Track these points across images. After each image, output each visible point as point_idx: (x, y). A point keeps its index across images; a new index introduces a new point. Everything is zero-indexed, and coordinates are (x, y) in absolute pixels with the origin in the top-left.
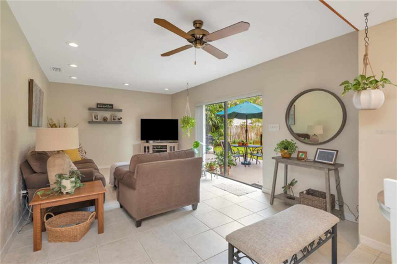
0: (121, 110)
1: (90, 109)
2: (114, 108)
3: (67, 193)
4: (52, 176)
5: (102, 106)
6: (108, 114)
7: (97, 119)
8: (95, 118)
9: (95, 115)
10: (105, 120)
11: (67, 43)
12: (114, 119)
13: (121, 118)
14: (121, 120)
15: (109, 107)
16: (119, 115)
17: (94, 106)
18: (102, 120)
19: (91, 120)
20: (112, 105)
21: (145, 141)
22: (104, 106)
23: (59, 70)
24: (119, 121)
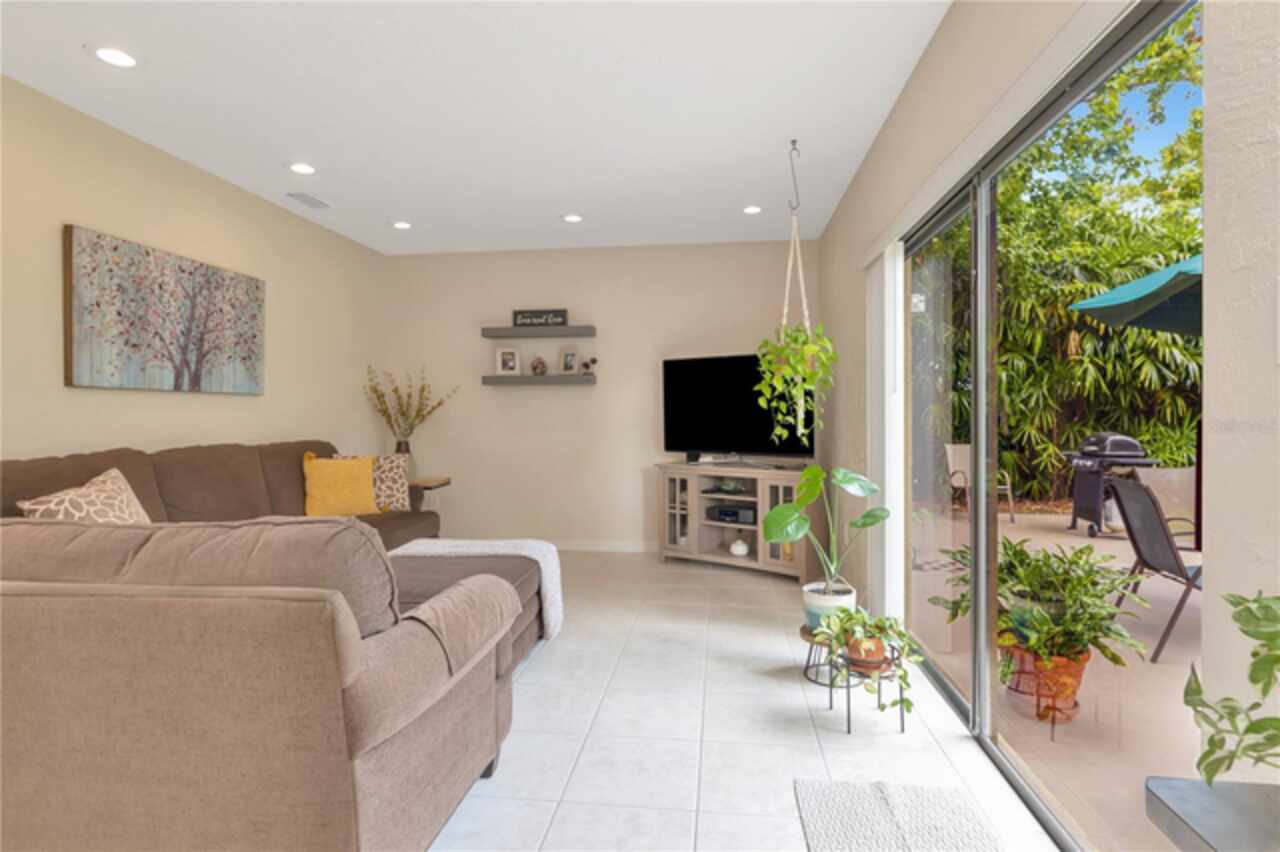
0: (590, 332)
1: (489, 333)
2: (572, 322)
5: (528, 321)
6: (549, 350)
7: (512, 368)
8: (505, 364)
9: (503, 354)
10: (539, 373)
13: (594, 361)
14: (594, 368)
15: (553, 321)
16: (584, 349)
17: (506, 321)
18: (529, 372)
19: (489, 373)
20: (562, 313)
21: (683, 456)
22: (535, 321)
24: (583, 374)
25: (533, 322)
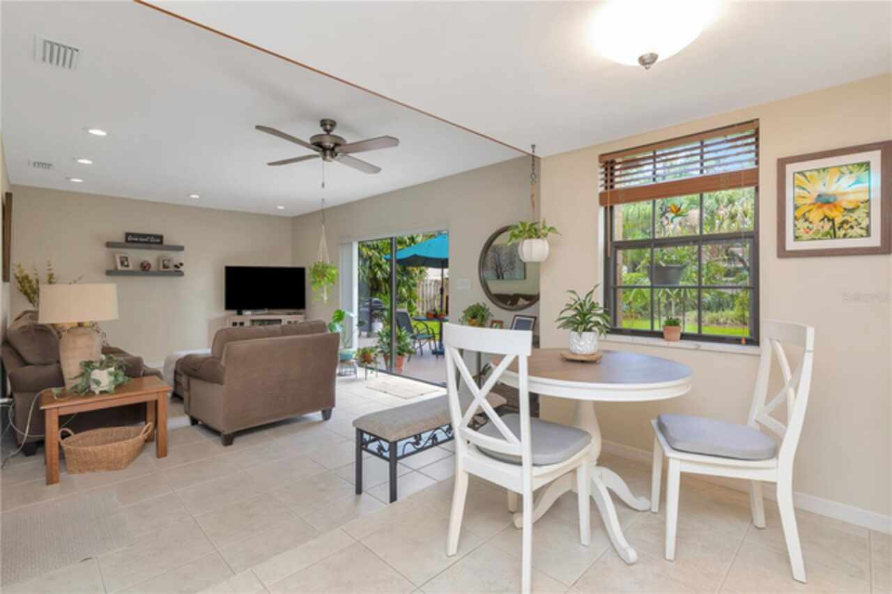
0: (181, 248)
1: (109, 245)
2: (166, 242)
3: (102, 392)
4: (71, 367)
5: (136, 239)
6: (150, 256)
7: (127, 266)
8: (122, 263)
9: (121, 257)
10: (145, 269)
11: (86, 129)
12: (165, 266)
13: (181, 264)
14: (182, 269)
15: (155, 241)
16: (176, 257)
17: (120, 238)
18: (138, 269)
19: (112, 268)
20: (161, 237)
21: (235, 312)
22: (142, 240)
23: (48, 166)
24: (176, 271)
25: (135, 240)
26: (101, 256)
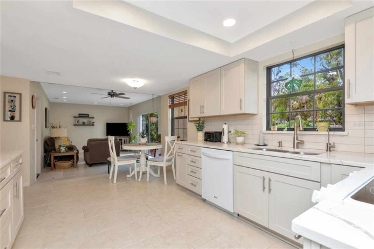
0: (93, 118)
1: (75, 117)
2: (90, 116)
3: (63, 152)
4: (57, 147)
6: (85, 120)
7: (79, 123)
8: (78, 122)
10: (84, 124)
12: (90, 123)
13: (94, 122)
14: (94, 124)
15: (87, 116)
16: (92, 120)
17: (77, 116)
18: (82, 124)
19: (75, 124)
20: (88, 115)
22: (83, 115)
23: (57, 98)
24: (92, 124)
25: (81, 116)
26: (72, 121)
